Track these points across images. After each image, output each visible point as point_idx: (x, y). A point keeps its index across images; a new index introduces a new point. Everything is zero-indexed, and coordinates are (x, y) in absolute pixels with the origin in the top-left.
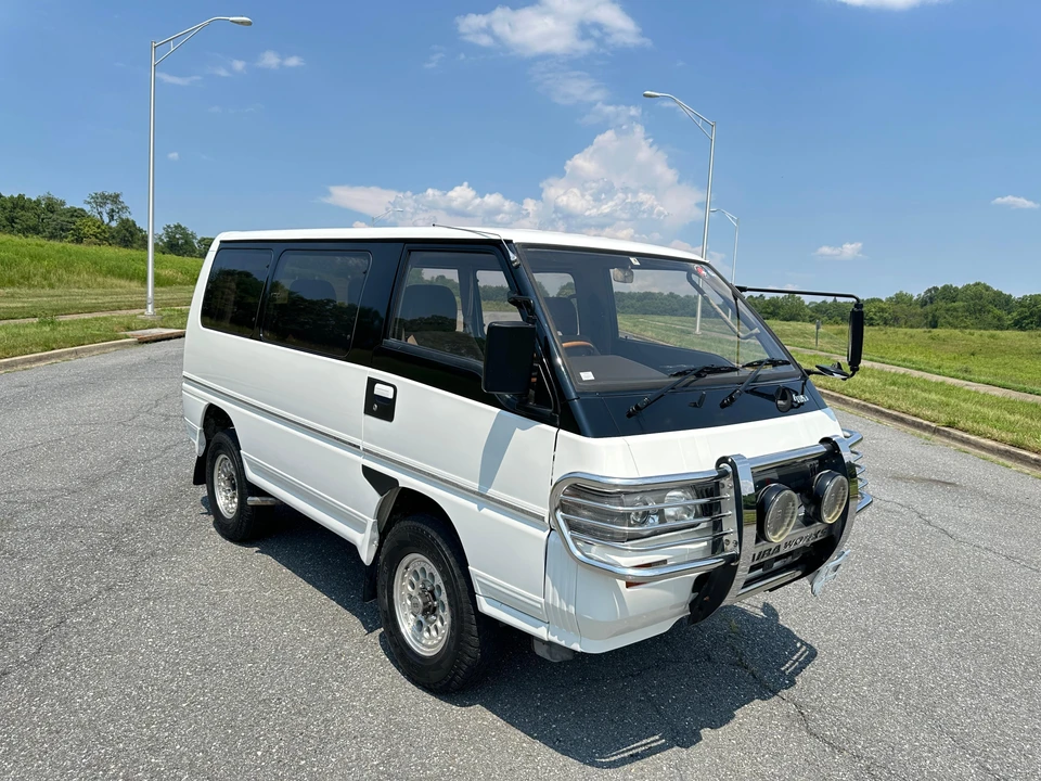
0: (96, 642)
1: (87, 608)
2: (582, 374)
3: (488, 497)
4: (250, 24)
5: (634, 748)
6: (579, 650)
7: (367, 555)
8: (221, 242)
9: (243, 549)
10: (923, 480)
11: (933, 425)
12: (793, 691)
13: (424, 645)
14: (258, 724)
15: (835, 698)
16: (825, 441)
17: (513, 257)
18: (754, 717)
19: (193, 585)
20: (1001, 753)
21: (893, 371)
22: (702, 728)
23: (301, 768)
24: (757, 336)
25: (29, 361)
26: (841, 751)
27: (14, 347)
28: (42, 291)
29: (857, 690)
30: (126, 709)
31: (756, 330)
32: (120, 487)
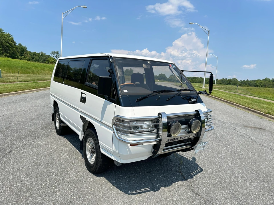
0: (17, 156)
1: (18, 149)
2: (124, 90)
3: (102, 123)
4: (86, 7)
5: (140, 191)
6: (120, 162)
7: (81, 138)
8: (59, 60)
9: (61, 137)
10: (255, 128)
11: (264, 113)
12: (192, 180)
13: (92, 161)
14: (46, 178)
15: (203, 182)
16: (196, 111)
17: (111, 60)
18: (177, 185)
19: (45, 144)
20: (246, 200)
21: (256, 99)
22: (161, 187)
23: (52, 189)
24: (186, 83)
25: (28, 92)
26: (199, 196)
27: (25, 88)
28: (37, 75)
29: (210, 180)
30: (17, 172)
31: (186, 82)
32: (37, 121)
